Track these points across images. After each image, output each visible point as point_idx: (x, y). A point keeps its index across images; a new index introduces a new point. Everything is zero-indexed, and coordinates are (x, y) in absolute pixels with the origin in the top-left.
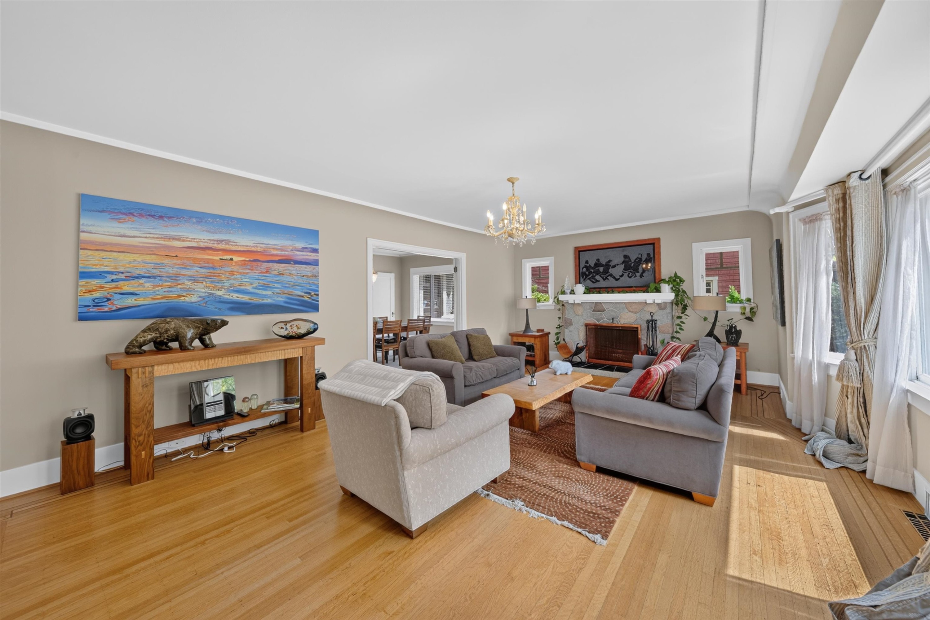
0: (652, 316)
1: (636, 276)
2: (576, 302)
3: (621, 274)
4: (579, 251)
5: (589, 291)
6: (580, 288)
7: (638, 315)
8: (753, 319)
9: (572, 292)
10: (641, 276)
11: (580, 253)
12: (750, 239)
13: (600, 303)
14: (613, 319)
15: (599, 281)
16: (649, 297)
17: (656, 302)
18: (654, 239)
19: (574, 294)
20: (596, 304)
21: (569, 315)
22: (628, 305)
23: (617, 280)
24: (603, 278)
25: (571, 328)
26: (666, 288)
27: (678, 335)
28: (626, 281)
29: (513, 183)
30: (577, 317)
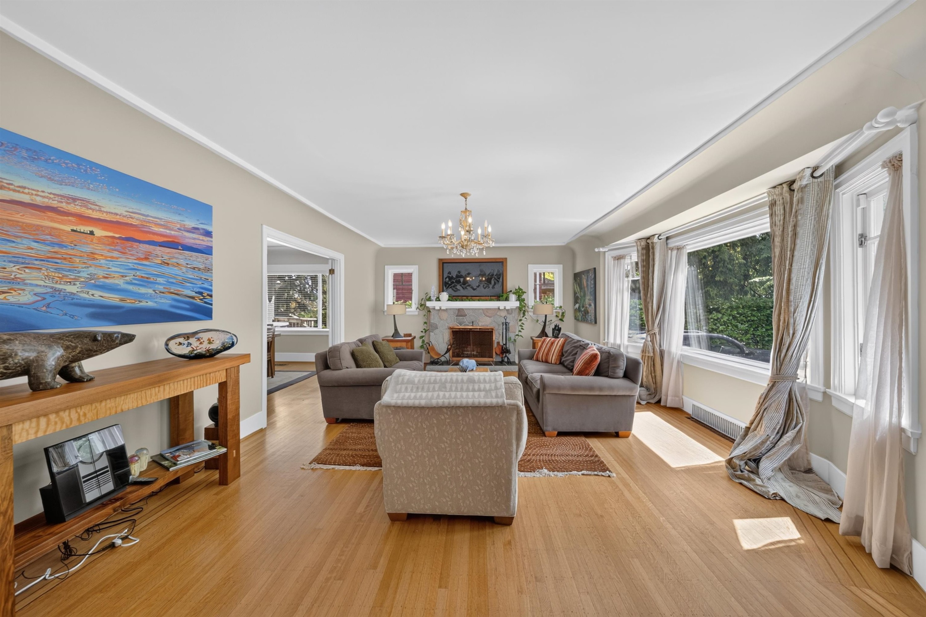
0: (506, 320)
1: (489, 287)
2: (442, 308)
3: (478, 285)
4: (443, 263)
5: (452, 298)
6: (445, 296)
7: (492, 318)
8: (564, 320)
9: (438, 299)
10: (493, 287)
11: (444, 264)
12: (562, 265)
13: (463, 309)
14: (473, 322)
15: (459, 290)
16: (501, 304)
17: (507, 308)
18: (502, 259)
19: (439, 300)
20: (459, 310)
21: (434, 319)
22: (485, 311)
23: (474, 289)
24: (463, 288)
25: (437, 331)
26: (513, 297)
27: (520, 334)
28: (482, 291)
29: (466, 199)
30: (442, 321)
